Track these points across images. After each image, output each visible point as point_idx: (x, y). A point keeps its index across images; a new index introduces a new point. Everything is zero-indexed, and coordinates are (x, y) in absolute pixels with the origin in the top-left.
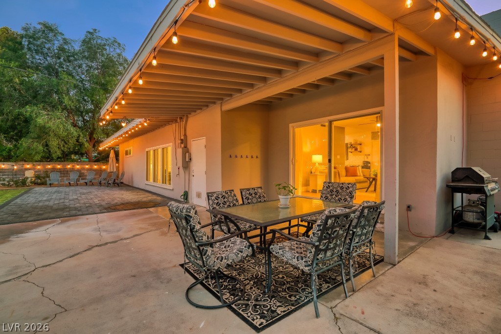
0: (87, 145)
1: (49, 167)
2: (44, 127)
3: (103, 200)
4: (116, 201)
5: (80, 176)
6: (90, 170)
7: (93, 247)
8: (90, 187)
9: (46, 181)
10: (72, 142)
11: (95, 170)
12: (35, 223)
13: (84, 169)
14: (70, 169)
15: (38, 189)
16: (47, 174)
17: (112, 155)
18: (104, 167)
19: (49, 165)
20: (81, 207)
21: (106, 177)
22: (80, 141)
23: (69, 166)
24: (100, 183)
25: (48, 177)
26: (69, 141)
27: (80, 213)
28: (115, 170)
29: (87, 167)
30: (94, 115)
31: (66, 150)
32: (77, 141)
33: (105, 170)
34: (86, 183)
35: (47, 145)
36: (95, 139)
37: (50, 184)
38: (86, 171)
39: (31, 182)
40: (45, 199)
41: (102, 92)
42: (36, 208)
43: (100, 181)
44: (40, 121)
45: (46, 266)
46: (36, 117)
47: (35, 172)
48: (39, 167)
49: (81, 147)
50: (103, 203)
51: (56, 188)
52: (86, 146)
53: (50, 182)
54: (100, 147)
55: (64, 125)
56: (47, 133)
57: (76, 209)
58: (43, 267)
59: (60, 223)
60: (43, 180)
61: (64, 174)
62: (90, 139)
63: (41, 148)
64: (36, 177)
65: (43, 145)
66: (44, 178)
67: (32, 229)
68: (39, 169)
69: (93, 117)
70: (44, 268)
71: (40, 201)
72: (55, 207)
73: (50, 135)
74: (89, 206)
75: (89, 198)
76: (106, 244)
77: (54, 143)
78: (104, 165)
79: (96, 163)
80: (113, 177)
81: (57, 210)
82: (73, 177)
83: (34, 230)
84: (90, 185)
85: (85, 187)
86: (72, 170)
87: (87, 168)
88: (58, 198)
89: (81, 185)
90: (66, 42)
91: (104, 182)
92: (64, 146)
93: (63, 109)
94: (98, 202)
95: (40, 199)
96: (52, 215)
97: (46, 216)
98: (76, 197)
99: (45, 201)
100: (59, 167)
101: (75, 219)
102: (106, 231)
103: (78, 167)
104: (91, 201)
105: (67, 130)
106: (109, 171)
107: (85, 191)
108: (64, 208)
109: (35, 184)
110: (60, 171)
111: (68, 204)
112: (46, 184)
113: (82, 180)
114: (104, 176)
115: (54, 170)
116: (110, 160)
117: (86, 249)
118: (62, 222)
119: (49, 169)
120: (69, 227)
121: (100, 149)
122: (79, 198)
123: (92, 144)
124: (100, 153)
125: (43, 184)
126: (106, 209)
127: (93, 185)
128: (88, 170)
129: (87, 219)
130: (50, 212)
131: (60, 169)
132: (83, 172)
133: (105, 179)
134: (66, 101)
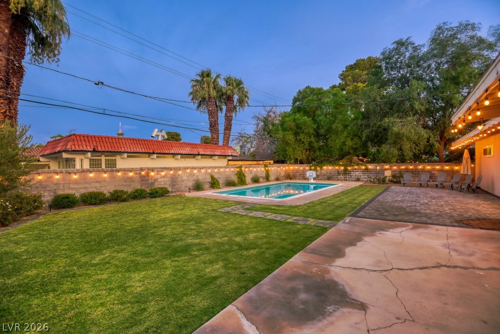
0: (437, 145)
1: (403, 167)
2: (398, 133)
3: (455, 210)
4: (470, 214)
5: (431, 177)
6: (441, 171)
7: (442, 266)
8: (441, 190)
9: (400, 181)
10: (423, 143)
11: (446, 171)
12: (392, 223)
13: (434, 169)
14: (421, 169)
15: (394, 187)
16: (401, 174)
17: (466, 154)
18: (457, 168)
19: (403, 166)
20: (431, 214)
21: (458, 180)
22: (431, 142)
23: (420, 167)
24: (452, 187)
25: (402, 177)
26: (419, 143)
27: (430, 221)
28: (470, 173)
29: (438, 167)
30: (444, 113)
31: (417, 152)
32: (428, 142)
33: (457, 172)
34: (437, 185)
35: (401, 149)
36: (446, 138)
37: (404, 184)
38: (436, 172)
39: (389, 181)
40: (399, 199)
41: (453, 86)
42: (392, 207)
43: (452, 185)
44: (395, 129)
45: (401, 269)
46: (393, 126)
47: (392, 172)
48: (395, 168)
49: (431, 147)
50: (455, 214)
51: (408, 188)
52: (436, 147)
53: (404, 182)
54: (451, 146)
55: (415, 130)
56: (401, 139)
57: (426, 215)
58: (398, 269)
59: (412, 229)
60: (398, 179)
61: (415, 174)
62: (441, 138)
63: (396, 152)
64: (393, 176)
65: (397, 149)
66: (399, 177)
67: (390, 228)
68: (395, 169)
69: (444, 116)
70: (399, 271)
71: (396, 201)
72: (408, 209)
73: (403, 140)
74: (439, 215)
75: (439, 204)
76: (456, 267)
77: (407, 146)
78: (457, 166)
79: (447, 164)
80: (468, 181)
81: (409, 213)
82: (424, 178)
83: (391, 230)
84: (440, 188)
85: (435, 190)
86: (423, 170)
87: (438, 169)
88: (410, 199)
89: (432, 187)
90: (415, 49)
91: (457, 186)
92: (415, 149)
93: (414, 115)
94: (448, 212)
95: (396, 199)
96: (406, 218)
97: (400, 217)
98: (427, 201)
99: (400, 201)
100: (411, 167)
101: (425, 228)
102: (456, 251)
103: (429, 167)
104: (441, 209)
105: (418, 133)
106: (462, 173)
107: (435, 195)
108: (415, 213)
109: (392, 182)
110: (412, 171)
111: (418, 208)
112: (401, 183)
113: (432, 182)
114: (456, 179)
115: (407, 170)
116: (464, 161)
117: (434, 265)
118: (414, 228)
119: (403, 169)
120: (419, 235)
121: (453, 148)
122: (429, 203)
123: (443, 144)
124: (452, 152)
125: (398, 183)
126: (457, 222)
127: (444, 187)
128: (439, 170)
129: (437, 230)
130: (403, 215)
131: (412, 169)
132: (433, 172)
133: (457, 183)
134: (417, 106)
